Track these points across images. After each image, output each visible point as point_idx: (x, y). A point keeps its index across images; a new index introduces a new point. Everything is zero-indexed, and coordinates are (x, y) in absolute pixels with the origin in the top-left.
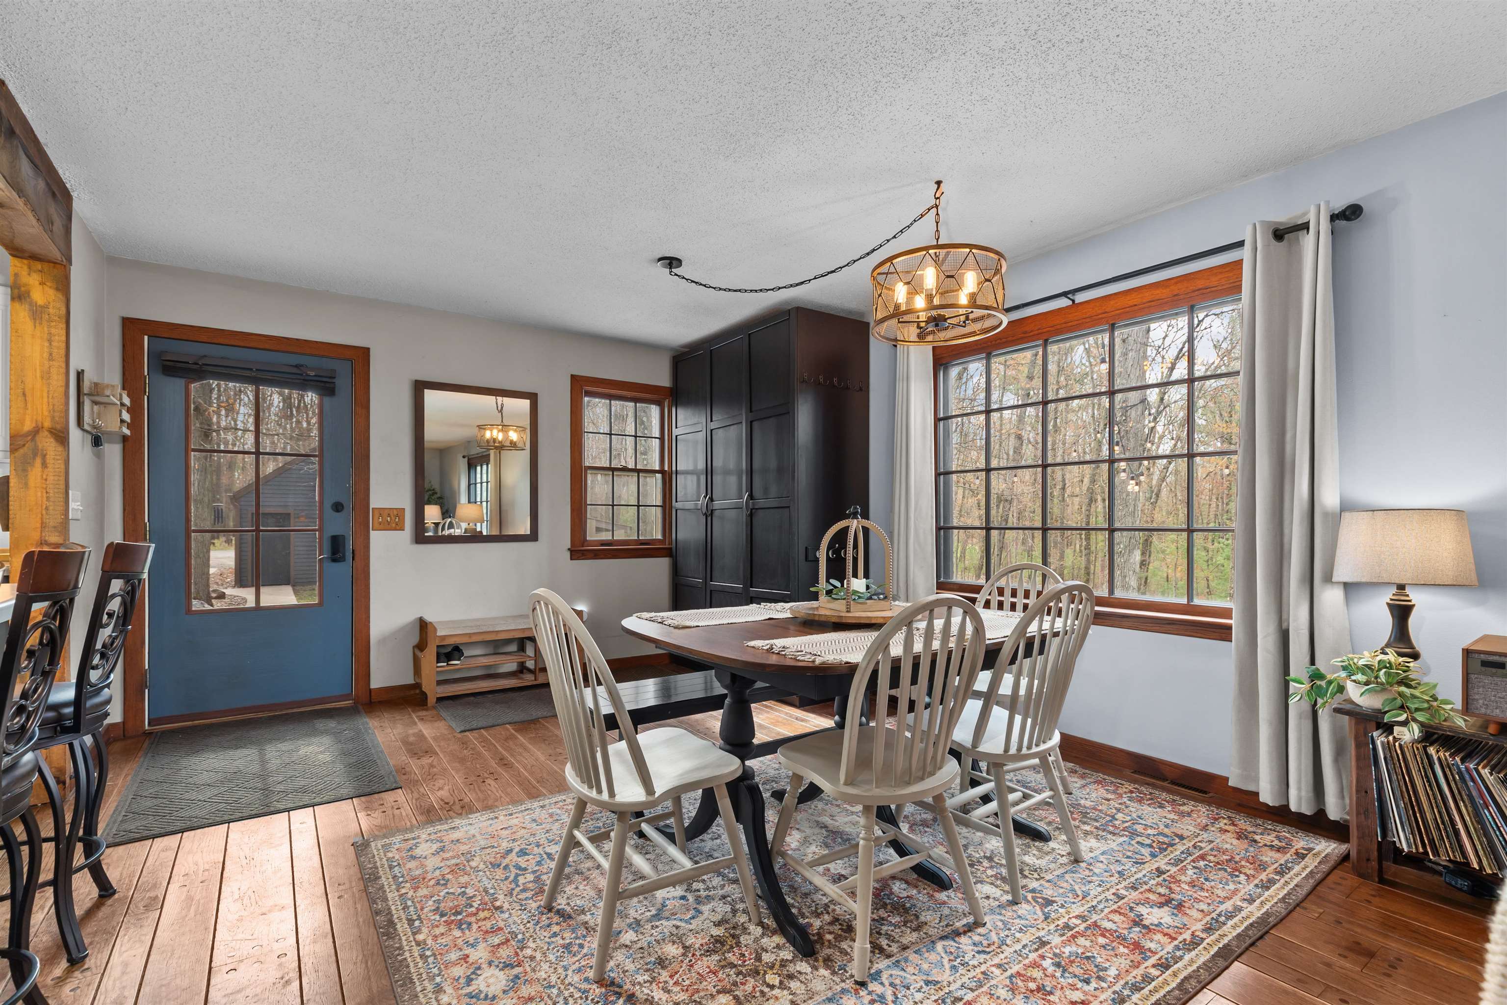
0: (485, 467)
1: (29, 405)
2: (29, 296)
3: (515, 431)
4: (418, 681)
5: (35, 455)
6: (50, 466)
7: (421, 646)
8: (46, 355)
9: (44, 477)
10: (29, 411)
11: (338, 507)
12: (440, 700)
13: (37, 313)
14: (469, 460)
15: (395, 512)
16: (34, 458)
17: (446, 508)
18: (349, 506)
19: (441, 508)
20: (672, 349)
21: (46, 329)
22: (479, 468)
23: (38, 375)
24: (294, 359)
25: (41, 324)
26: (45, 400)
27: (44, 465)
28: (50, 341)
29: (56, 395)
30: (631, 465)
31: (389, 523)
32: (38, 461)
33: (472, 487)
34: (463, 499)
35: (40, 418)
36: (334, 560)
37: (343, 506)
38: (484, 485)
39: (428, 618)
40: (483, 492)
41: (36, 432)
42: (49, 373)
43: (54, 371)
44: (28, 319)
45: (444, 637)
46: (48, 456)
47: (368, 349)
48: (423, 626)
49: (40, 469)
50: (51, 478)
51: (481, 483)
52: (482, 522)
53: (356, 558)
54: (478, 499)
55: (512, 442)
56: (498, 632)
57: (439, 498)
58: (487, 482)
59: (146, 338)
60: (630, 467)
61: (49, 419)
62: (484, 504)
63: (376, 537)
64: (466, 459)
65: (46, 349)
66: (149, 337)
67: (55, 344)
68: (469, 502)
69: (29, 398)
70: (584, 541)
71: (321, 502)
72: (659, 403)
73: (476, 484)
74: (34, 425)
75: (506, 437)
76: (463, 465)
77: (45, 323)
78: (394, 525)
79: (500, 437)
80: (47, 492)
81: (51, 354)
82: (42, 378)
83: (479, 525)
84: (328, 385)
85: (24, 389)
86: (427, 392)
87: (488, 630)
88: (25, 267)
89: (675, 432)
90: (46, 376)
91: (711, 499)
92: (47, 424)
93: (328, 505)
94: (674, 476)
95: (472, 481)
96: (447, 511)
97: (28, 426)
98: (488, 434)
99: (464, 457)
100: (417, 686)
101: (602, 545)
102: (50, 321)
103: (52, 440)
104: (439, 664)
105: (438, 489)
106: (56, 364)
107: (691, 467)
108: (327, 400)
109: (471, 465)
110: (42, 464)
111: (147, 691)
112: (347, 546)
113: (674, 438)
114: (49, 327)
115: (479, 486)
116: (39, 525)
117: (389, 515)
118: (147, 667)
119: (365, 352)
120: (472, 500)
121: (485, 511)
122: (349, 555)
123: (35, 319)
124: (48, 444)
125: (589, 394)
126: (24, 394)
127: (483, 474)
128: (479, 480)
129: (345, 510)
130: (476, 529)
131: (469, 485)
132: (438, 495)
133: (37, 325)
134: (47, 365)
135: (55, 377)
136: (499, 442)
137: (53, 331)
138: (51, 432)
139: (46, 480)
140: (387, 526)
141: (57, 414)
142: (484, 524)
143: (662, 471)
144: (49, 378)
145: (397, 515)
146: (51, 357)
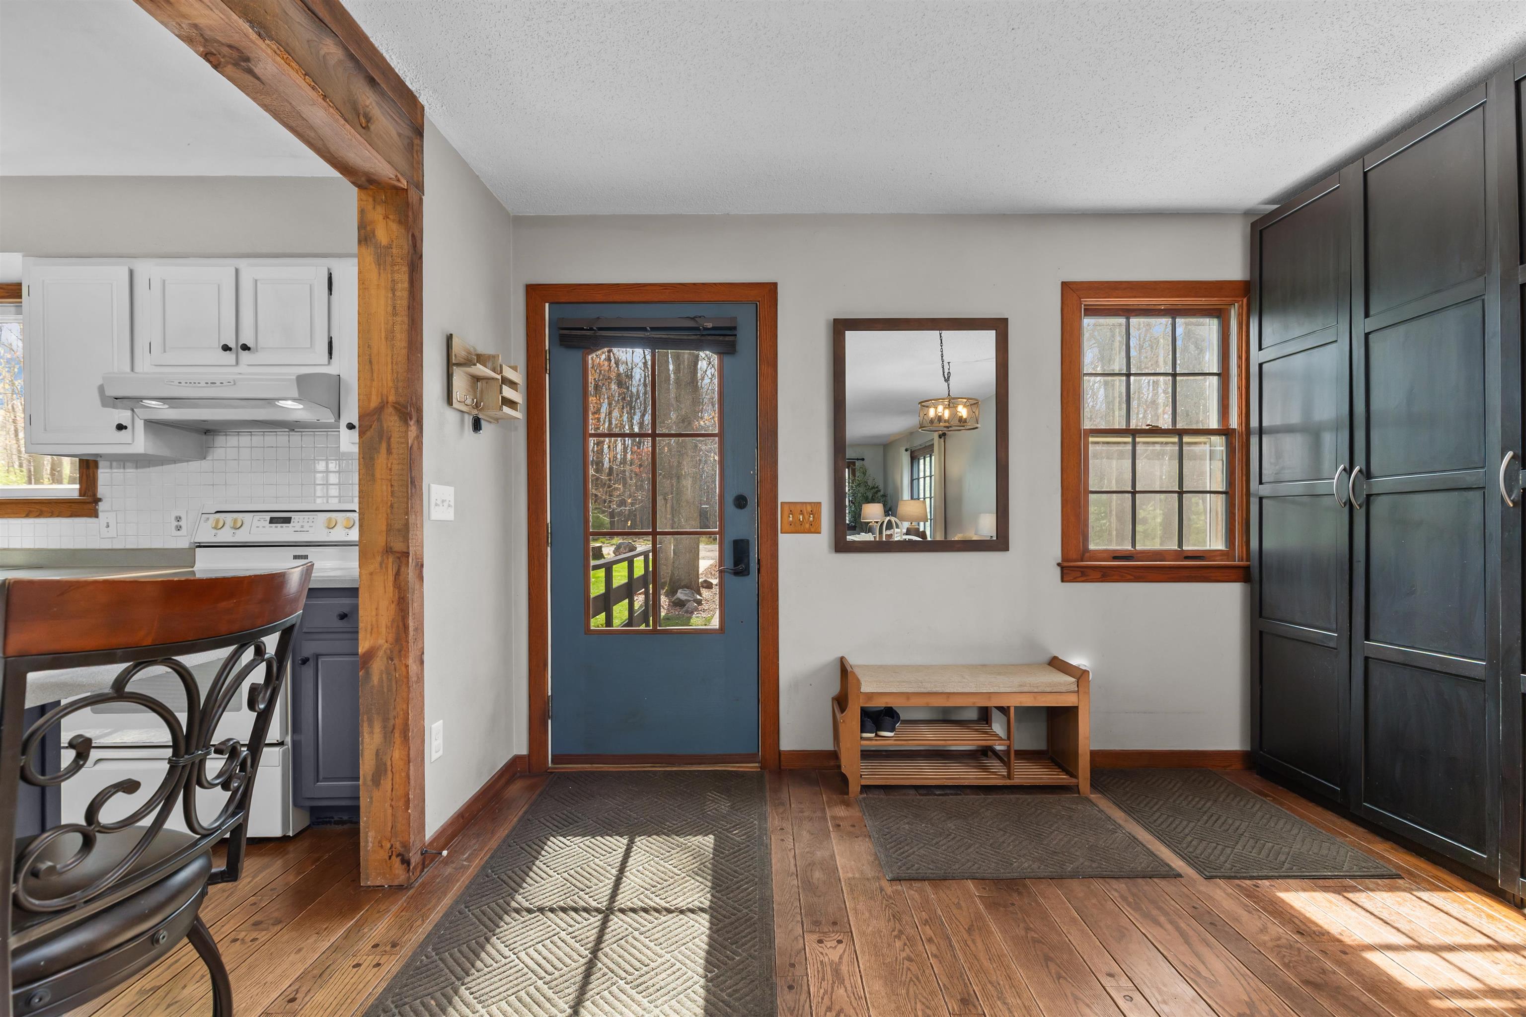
0: (928, 459)
1: (375, 375)
2: (374, 235)
3: (965, 406)
4: (836, 749)
5: (381, 438)
6: (394, 451)
7: (841, 702)
8: (390, 309)
9: (389, 465)
10: (375, 383)
11: (741, 502)
12: (865, 788)
13: (382, 257)
14: (912, 453)
15: (809, 508)
16: (380, 442)
17: (889, 506)
18: (752, 501)
19: (884, 506)
20: (1247, 213)
21: (389, 275)
22: (922, 461)
23: (383, 335)
24: (691, 310)
25: (385, 269)
26: (390, 367)
27: (389, 451)
28: (393, 290)
29: (399, 359)
30: (1165, 423)
31: (801, 523)
32: (384, 446)
33: (915, 482)
34: (906, 495)
35: (385, 392)
36: (737, 573)
37: (746, 501)
38: (928, 479)
39: (853, 660)
40: (927, 487)
41: (381, 409)
42: (393, 332)
43: (397, 328)
44: (373, 266)
45: (870, 696)
46: (392, 439)
47: (775, 285)
48: (844, 670)
49: (385, 456)
50: (395, 467)
51: (924, 478)
52: (925, 521)
53: (762, 570)
54: (922, 496)
55: (961, 420)
56: (949, 695)
57: (884, 496)
58: (931, 477)
59: (547, 305)
60: (1165, 427)
61: (393, 391)
62: (928, 500)
63: (786, 542)
64: (909, 452)
65: (390, 302)
66: (550, 304)
67: (398, 293)
68: (912, 498)
69: (375, 367)
70: (1085, 553)
71: (722, 496)
72: (1220, 314)
73: (918, 479)
74: (379, 400)
75: (954, 414)
76: (905, 458)
77: (388, 268)
78: (807, 526)
79: (947, 414)
80: (392, 486)
81: (394, 308)
82: (386, 339)
83: (922, 524)
84: (727, 338)
85: (370, 355)
86: (849, 334)
87: (934, 690)
88: (371, 200)
89: (1256, 357)
90: (390, 336)
91: (1367, 474)
92: (392, 398)
93: (730, 499)
94: (1254, 441)
95: (915, 476)
96: (890, 509)
97: (374, 403)
98: (932, 413)
99: (906, 450)
100: (834, 755)
101: (1115, 558)
102: (393, 264)
103: (396, 418)
104: (865, 735)
105: (881, 487)
106: (399, 319)
107: (1295, 418)
108: (727, 359)
109: (914, 458)
110: (387, 451)
111: (550, 721)
112: (751, 554)
113: (1254, 370)
114: (393, 272)
115: (922, 481)
116: (384, 528)
117: (801, 512)
118: (550, 694)
119: (771, 289)
120: (915, 496)
121: (928, 510)
122: (754, 566)
123: (379, 265)
124: (391, 421)
125: (1092, 311)
126: (370, 362)
127: (927, 467)
128: (922, 475)
129: (748, 508)
130: (919, 529)
131: (912, 480)
132: (882, 493)
133: (382, 271)
134: (391, 323)
135: (398, 336)
136: (945, 421)
137: (397, 276)
138: (395, 408)
139: (391, 469)
140: (798, 528)
141: (400, 384)
142: (928, 524)
143: (1225, 432)
144: (393, 339)
145: (812, 513)
146: (395, 314)
